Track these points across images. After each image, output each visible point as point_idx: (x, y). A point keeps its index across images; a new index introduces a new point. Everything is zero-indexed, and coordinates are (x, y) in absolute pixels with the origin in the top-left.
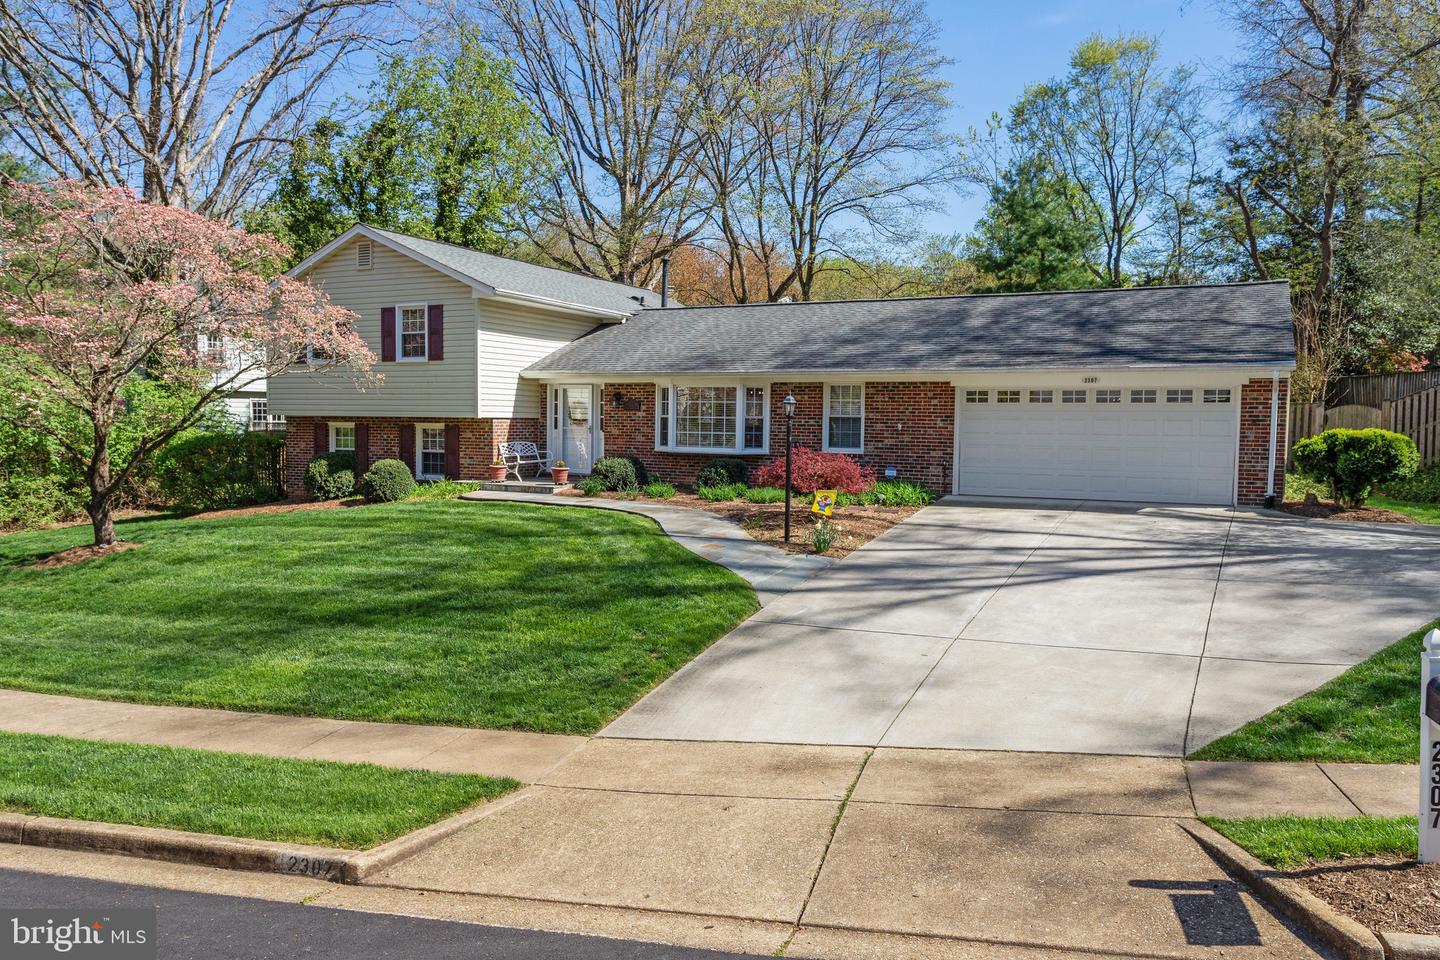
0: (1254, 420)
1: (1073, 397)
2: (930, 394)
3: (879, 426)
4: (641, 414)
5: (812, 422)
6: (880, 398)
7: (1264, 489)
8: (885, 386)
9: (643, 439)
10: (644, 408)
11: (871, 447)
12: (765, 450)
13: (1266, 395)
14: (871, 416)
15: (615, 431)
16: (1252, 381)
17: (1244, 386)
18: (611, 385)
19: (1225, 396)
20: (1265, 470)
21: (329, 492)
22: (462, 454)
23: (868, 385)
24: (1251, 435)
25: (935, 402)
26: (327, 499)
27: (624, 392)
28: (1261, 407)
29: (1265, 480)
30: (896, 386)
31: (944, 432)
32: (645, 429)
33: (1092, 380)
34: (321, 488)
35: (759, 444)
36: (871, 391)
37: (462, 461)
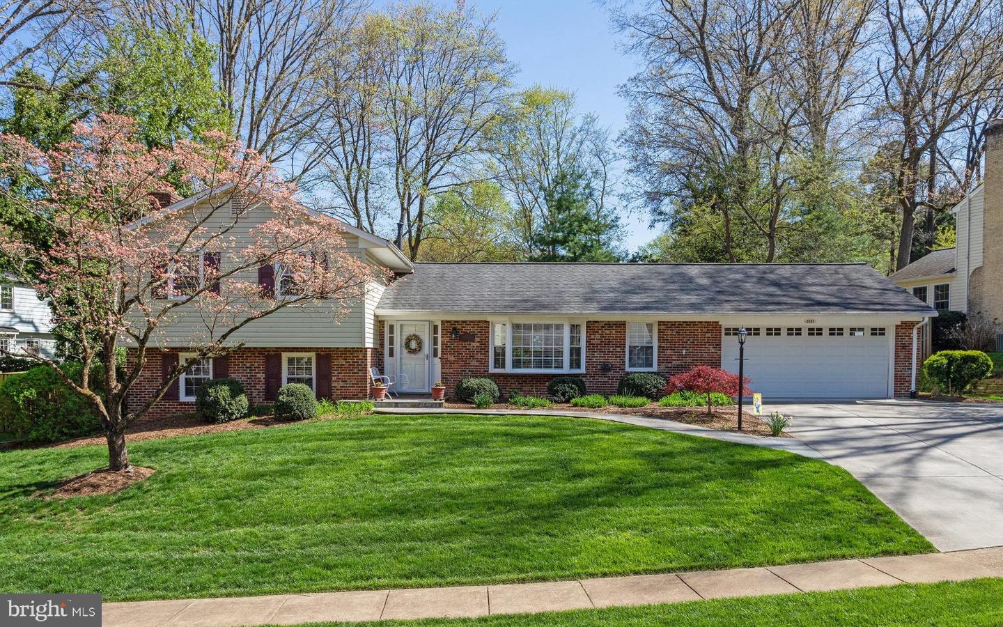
0: (902, 346)
1: (795, 332)
2: (705, 330)
3: (669, 352)
4: (476, 344)
5: (619, 349)
6: (669, 332)
7: (909, 387)
8: (673, 324)
9: (477, 364)
10: (477, 339)
11: (663, 367)
12: (583, 370)
13: (910, 331)
14: (663, 345)
15: (451, 358)
16: (902, 323)
17: (897, 326)
18: (448, 322)
19: (882, 331)
20: (910, 376)
21: (232, 414)
22: (334, 379)
23: (660, 323)
24: (902, 355)
25: (709, 335)
26: (230, 420)
27: (459, 327)
28: (907, 338)
29: (910, 381)
30: (680, 324)
31: (715, 355)
32: (479, 356)
33: (811, 321)
34: (225, 411)
35: (579, 366)
36: (663, 327)
37: (334, 384)
